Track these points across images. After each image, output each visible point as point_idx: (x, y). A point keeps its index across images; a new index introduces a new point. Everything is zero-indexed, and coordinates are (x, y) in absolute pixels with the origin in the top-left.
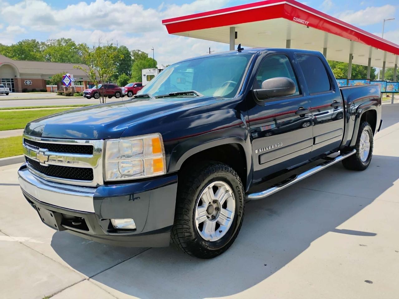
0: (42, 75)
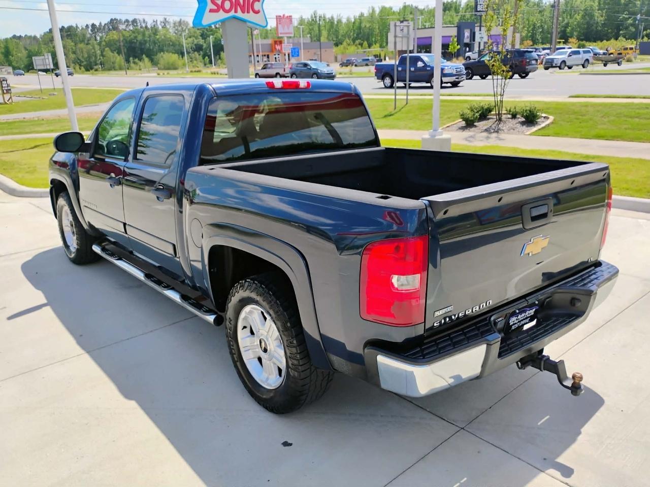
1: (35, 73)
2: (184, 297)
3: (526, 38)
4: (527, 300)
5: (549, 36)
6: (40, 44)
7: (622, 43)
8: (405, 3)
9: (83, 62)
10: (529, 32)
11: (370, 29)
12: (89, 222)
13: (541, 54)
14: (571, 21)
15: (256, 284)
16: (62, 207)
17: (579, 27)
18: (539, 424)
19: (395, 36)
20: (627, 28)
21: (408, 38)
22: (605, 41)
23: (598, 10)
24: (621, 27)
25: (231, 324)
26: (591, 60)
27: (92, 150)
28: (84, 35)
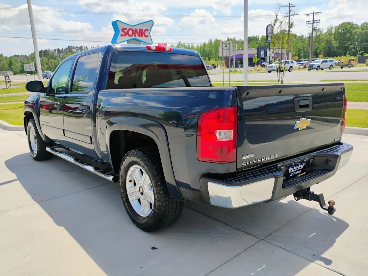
1: (25, 74)
2: (96, 169)
3: (295, 55)
4: (299, 158)
5: (308, 54)
6: (29, 59)
7: (348, 57)
8: (228, 37)
9: (52, 69)
10: (296, 52)
11: (209, 51)
12: (45, 135)
13: (304, 63)
14: (319, 46)
15: (137, 151)
16: (30, 128)
17: (324, 49)
18: (310, 237)
19: (223, 49)
20: (350, 50)
21: (230, 50)
22: (339, 57)
23: (334, 40)
24: (347, 49)
25: (122, 179)
26: (334, 65)
27: (48, 92)
28: (53, 55)
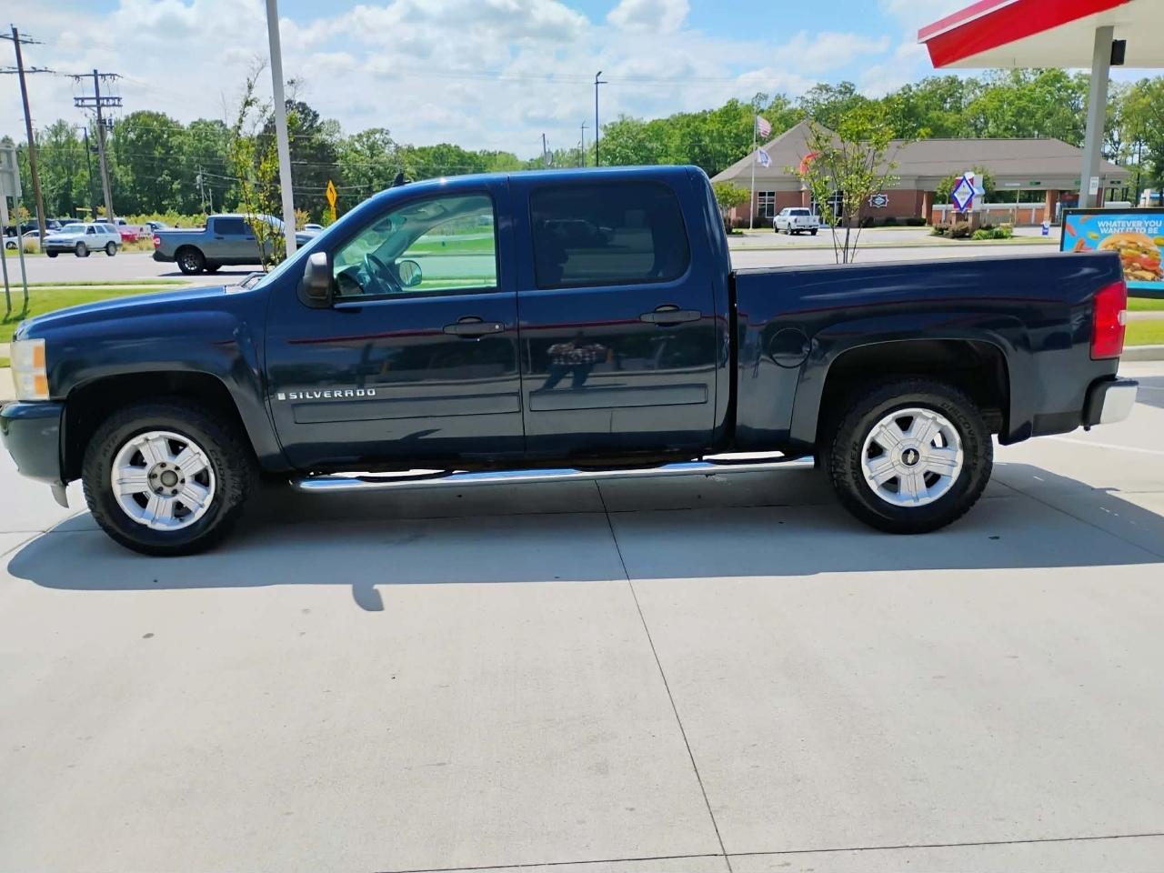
0: (920, 179)
7: (174, 218)
20: (173, 196)
22: (143, 215)
23: (118, 164)
24: (163, 194)
